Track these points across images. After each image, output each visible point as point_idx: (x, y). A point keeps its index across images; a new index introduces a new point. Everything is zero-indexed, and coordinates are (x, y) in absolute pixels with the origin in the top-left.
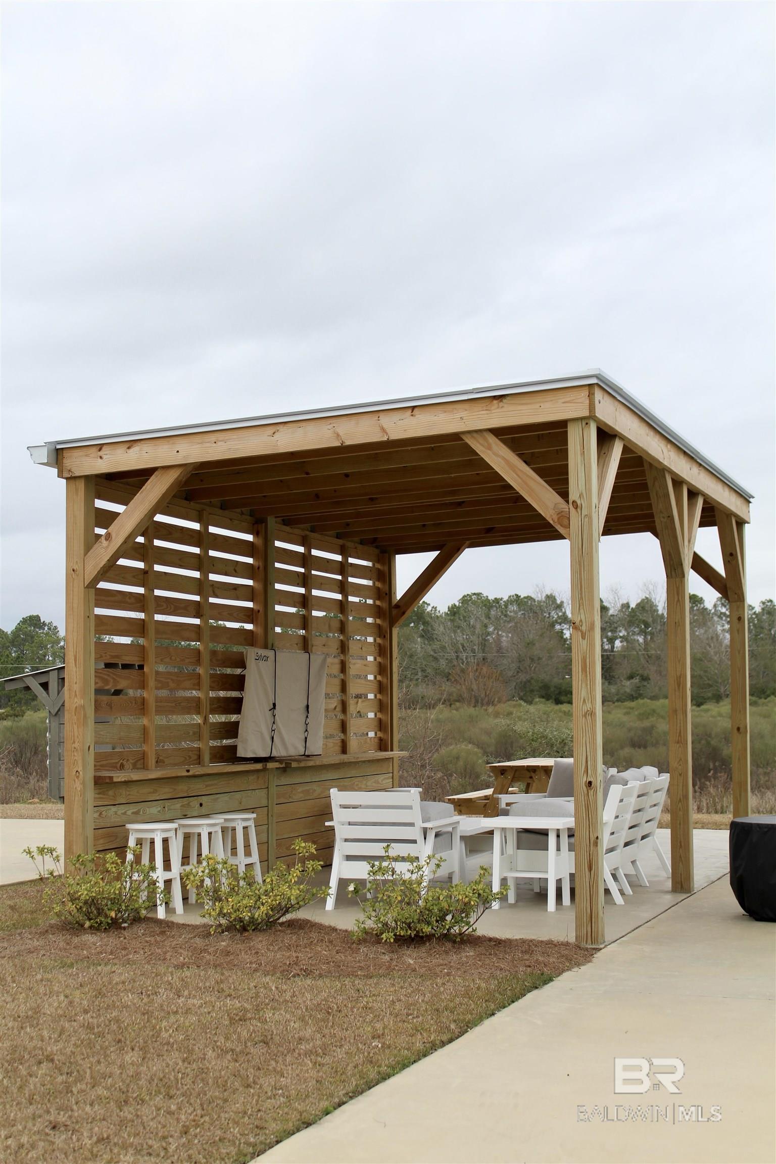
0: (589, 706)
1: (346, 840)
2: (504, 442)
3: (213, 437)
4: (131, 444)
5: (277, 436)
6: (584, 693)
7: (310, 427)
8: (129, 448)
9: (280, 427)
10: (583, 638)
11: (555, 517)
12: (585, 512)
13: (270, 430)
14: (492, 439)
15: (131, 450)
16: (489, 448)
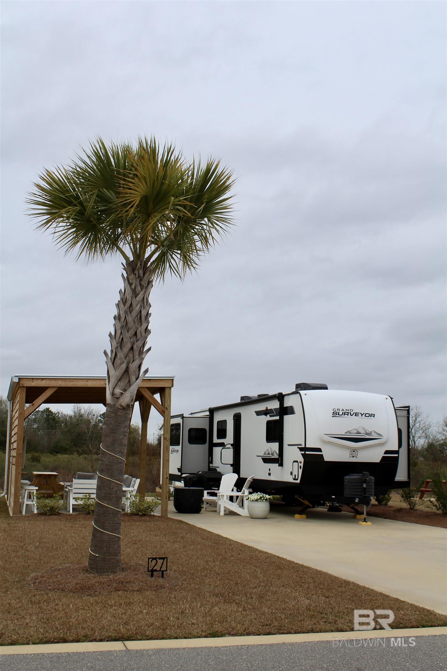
0: (168, 458)
1: (74, 493)
2: (149, 390)
3: (69, 380)
4: (43, 379)
5: (88, 383)
6: (166, 455)
7: (98, 381)
8: (42, 380)
9: (89, 380)
10: (167, 441)
11: (162, 411)
12: (169, 410)
13: (86, 380)
14: (146, 390)
15: (43, 381)
16: (146, 392)
